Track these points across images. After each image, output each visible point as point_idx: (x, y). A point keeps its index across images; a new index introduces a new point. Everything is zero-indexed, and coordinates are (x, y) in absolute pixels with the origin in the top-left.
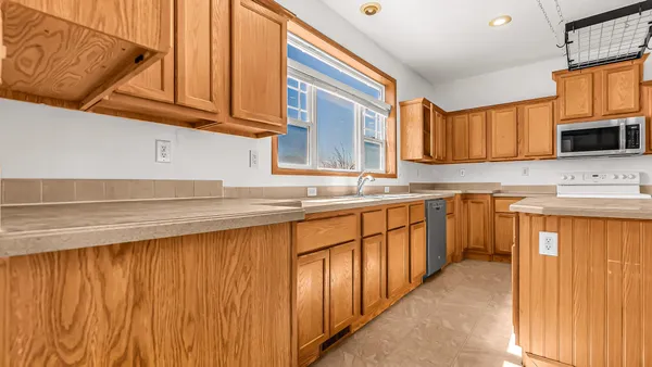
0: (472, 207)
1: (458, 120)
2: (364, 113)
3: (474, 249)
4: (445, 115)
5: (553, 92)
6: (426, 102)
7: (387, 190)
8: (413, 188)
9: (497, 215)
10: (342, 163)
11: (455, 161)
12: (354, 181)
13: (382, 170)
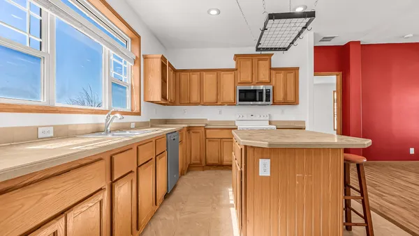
0: (193, 136)
1: (183, 76)
2: (112, 57)
3: (194, 164)
4: (175, 71)
5: (233, 66)
6: (163, 58)
7: (133, 126)
8: (154, 123)
9: (207, 140)
10: (90, 101)
11: (181, 104)
12: (102, 119)
13: (128, 109)
